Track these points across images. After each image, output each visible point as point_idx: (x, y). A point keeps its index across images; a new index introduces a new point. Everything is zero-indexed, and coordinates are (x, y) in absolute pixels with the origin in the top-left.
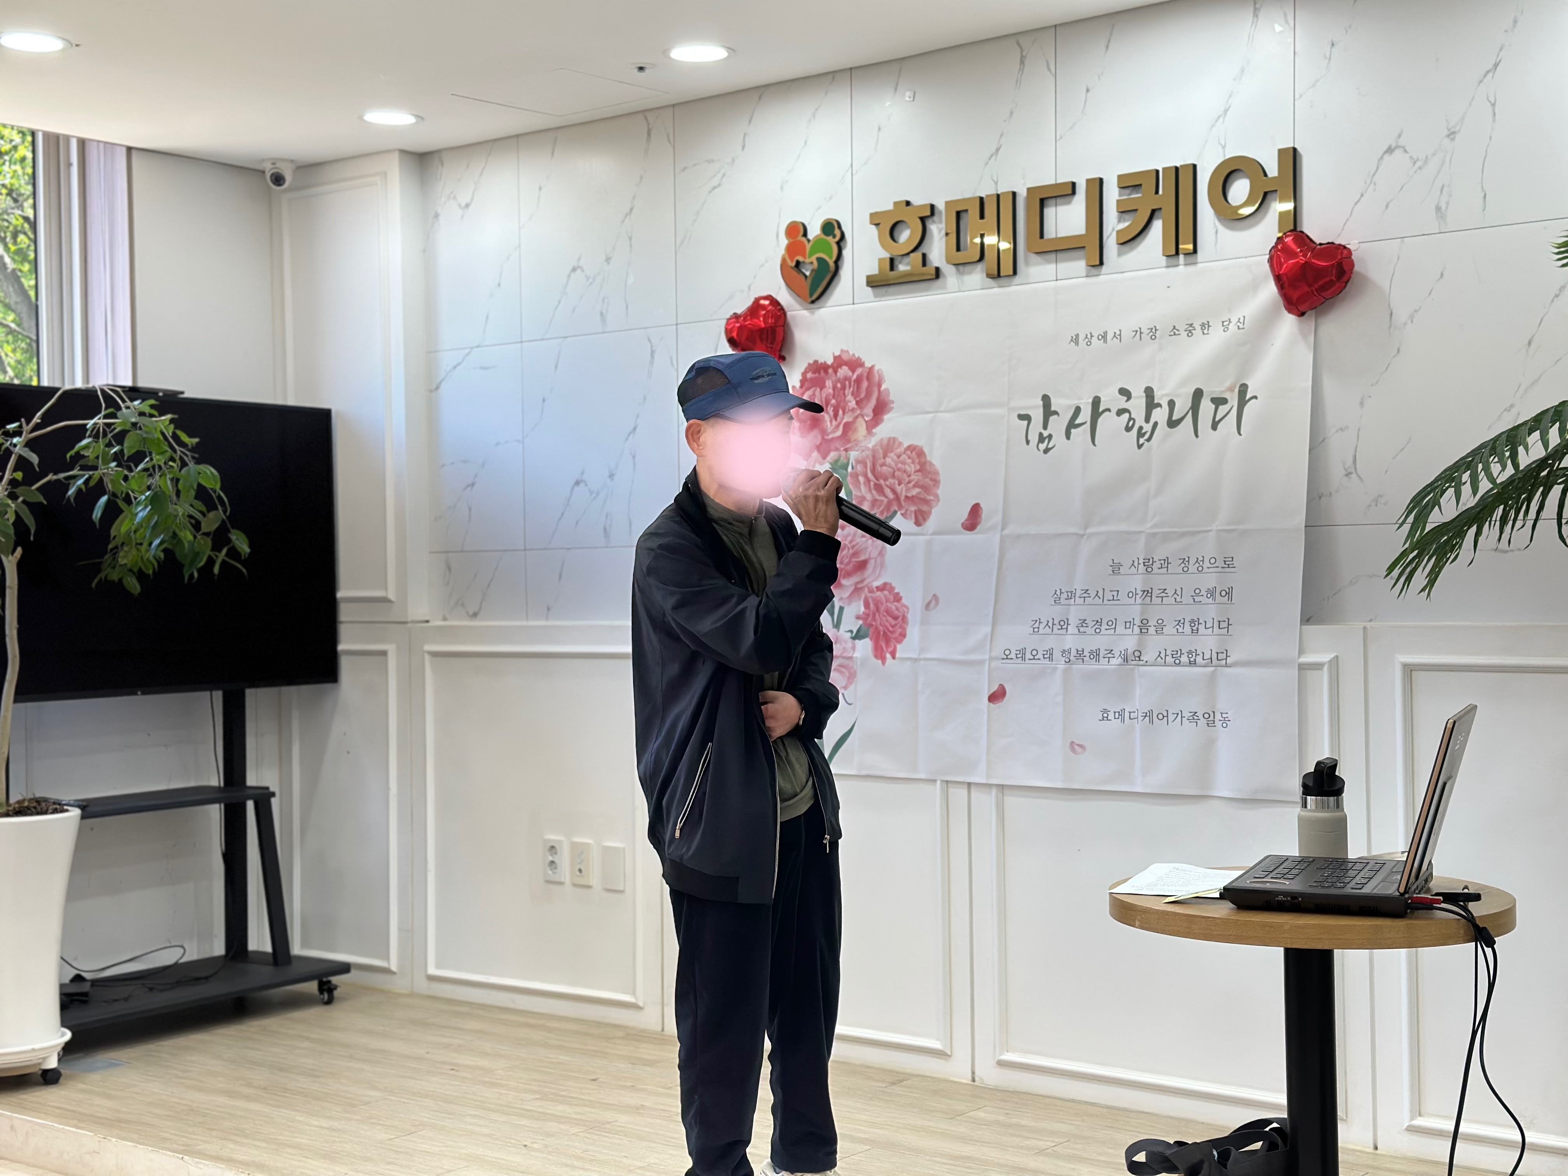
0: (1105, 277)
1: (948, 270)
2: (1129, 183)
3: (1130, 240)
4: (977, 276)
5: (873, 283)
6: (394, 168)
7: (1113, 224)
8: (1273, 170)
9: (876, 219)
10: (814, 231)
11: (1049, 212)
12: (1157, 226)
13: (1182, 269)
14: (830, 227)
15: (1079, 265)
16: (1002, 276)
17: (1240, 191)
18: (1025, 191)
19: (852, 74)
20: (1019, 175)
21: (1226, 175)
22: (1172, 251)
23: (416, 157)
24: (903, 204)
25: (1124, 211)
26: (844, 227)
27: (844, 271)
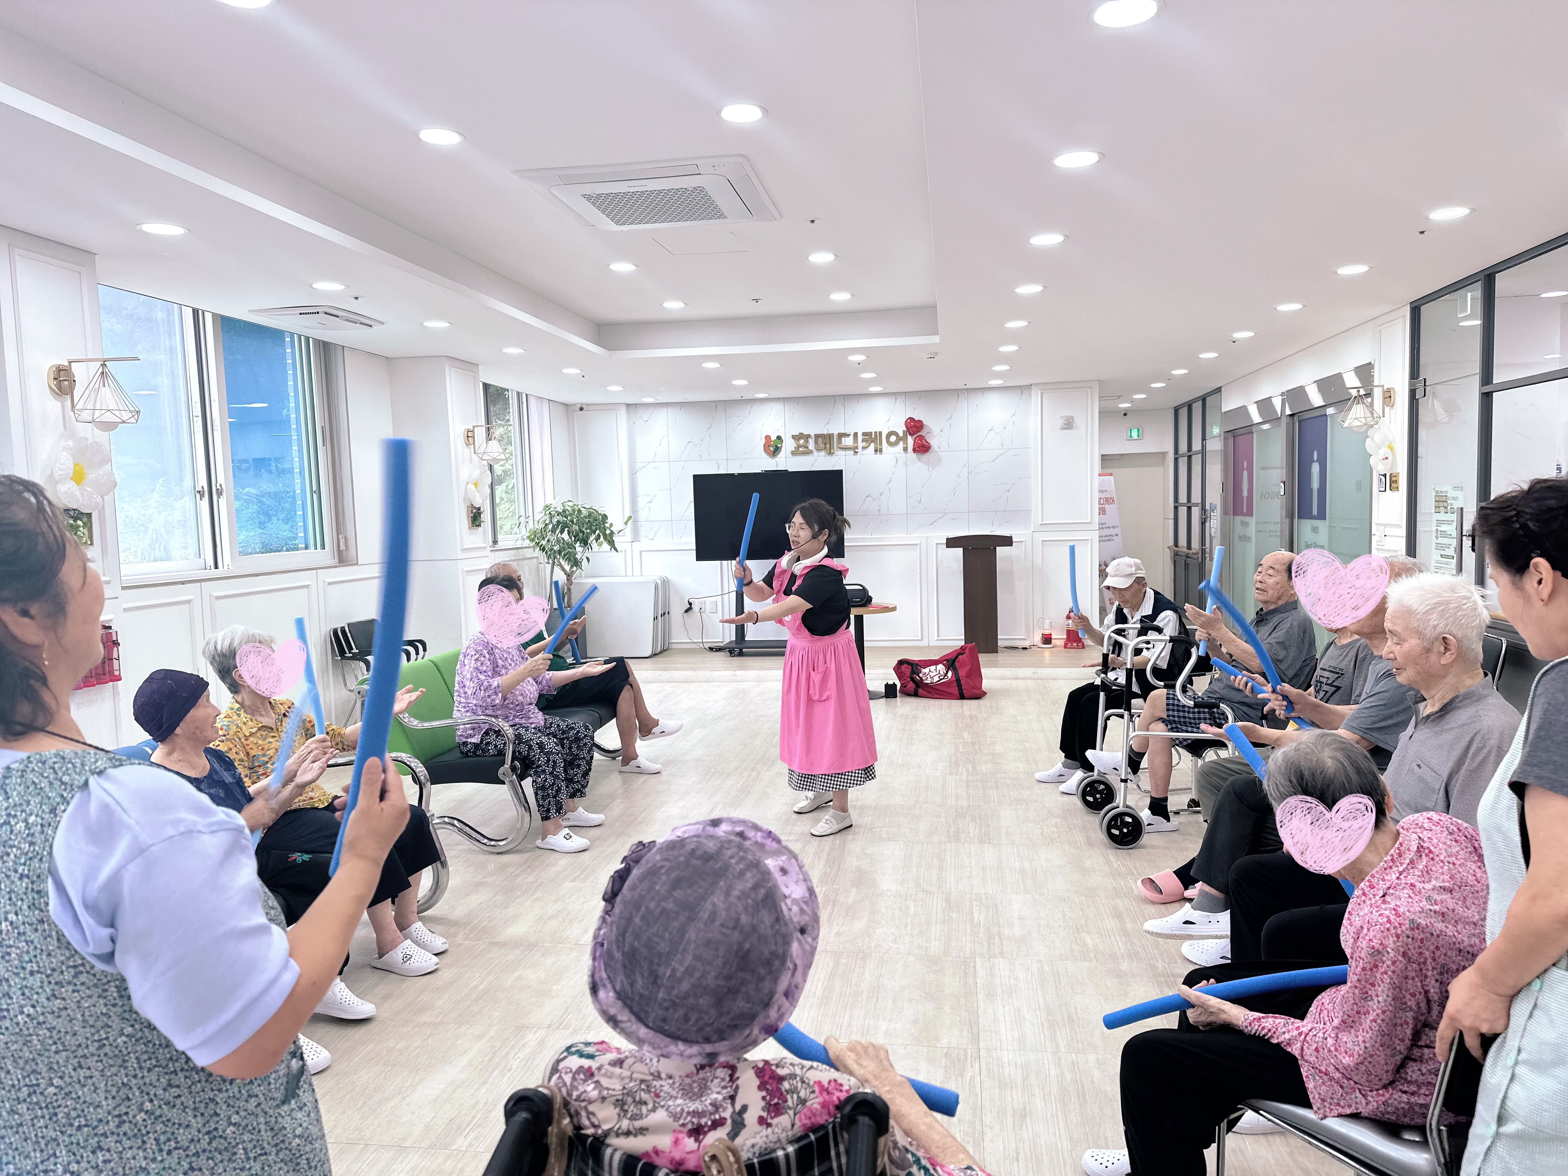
0: (858, 456)
1: (814, 451)
2: (864, 434)
3: (864, 448)
4: (823, 453)
5: (793, 453)
7: (861, 444)
8: (901, 434)
9: (794, 437)
10: (773, 438)
11: (843, 439)
12: (872, 445)
13: (878, 455)
14: (779, 438)
15: (852, 452)
16: (830, 453)
17: (893, 439)
18: (836, 434)
19: (783, 400)
20: (835, 429)
21: (889, 435)
22: (876, 451)
23: (628, 405)
24: (801, 434)
25: (863, 441)
26: (783, 438)
27: (783, 449)
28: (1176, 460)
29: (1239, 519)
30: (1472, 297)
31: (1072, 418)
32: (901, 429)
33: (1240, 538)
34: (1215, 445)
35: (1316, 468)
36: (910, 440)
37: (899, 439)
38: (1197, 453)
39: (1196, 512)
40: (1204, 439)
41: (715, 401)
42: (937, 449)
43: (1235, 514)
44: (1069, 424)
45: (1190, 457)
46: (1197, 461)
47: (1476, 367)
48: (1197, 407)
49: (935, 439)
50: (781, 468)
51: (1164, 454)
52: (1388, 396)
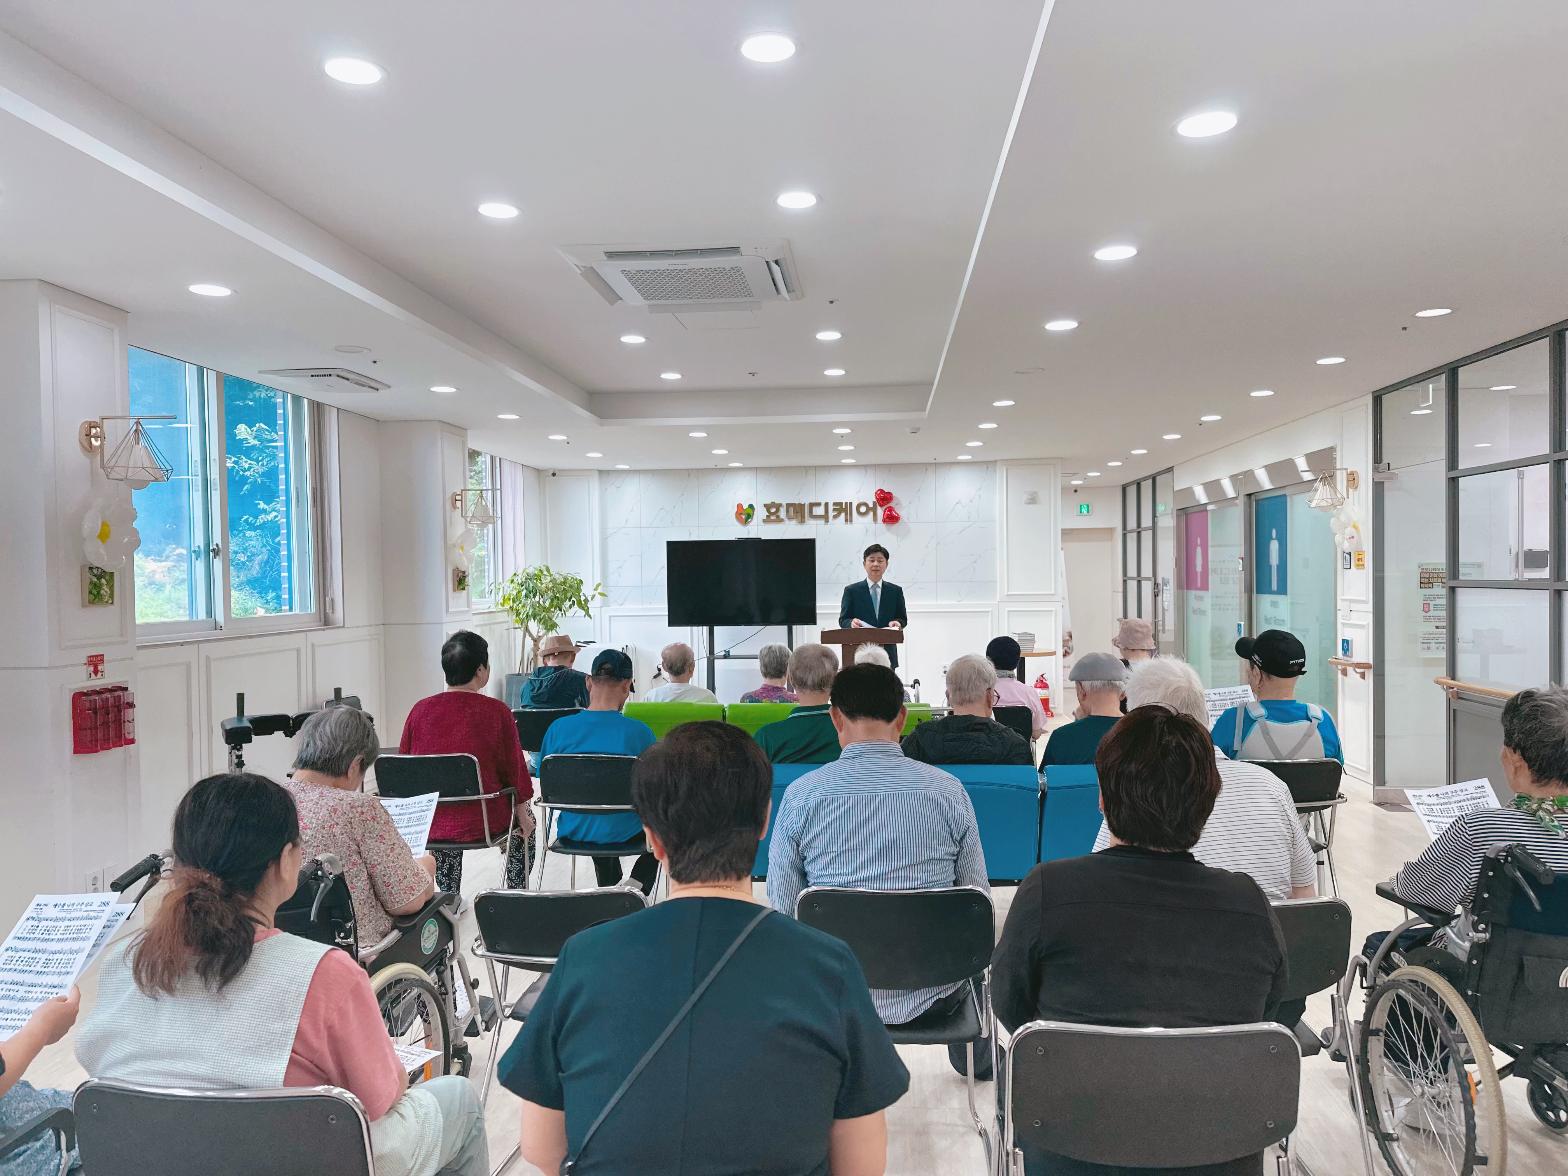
0: (829, 526)
1: (786, 520)
2: (835, 504)
3: (835, 517)
4: (794, 522)
5: (764, 521)
6: (596, 475)
7: (831, 514)
8: (871, 505)
9: (765, 505)
10: (745, 506)
11: (814, 509)
12: (843, 515)
13: (849, 524)
14: (751, 506)
15: (822, 522)
16: (802, 521)
17: (863, 509)
18: (807, 503)
19: (756, 469)
20: (806, 500)
21: (859, 506)
22: (846, 520)
23: (600, 472)
24: (773, 503)
25: (834, 510)
26: (755, 506)
27: (755, 517)
28: (1124, 535)
29: (1193, 593)
30: (1436, 389)
31: (1036, 493)
32: (871, 500)
33: (1195, 611)
34: (1167, 522)
35: (1274, 546)
36: (880, 511)
37: (869, 509)
38: (1146, 529)
39: (1147, 587)
40: (1154, 516)
41: (688, 470)
42: (906, 520)
43: (1188, 588)
44: (1033, 500)
45: (1139, 533)
46: (1147, 537)
47: (1443, 454)
48: (1147, 486)
49: (902, 510)
50: (753, 535)
51: (1111, 530)
52: (1352, 479)
